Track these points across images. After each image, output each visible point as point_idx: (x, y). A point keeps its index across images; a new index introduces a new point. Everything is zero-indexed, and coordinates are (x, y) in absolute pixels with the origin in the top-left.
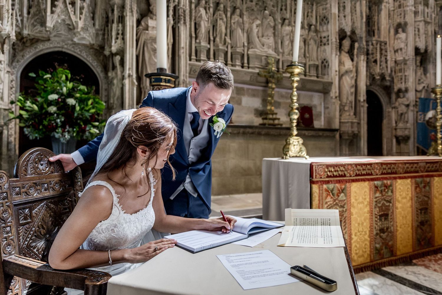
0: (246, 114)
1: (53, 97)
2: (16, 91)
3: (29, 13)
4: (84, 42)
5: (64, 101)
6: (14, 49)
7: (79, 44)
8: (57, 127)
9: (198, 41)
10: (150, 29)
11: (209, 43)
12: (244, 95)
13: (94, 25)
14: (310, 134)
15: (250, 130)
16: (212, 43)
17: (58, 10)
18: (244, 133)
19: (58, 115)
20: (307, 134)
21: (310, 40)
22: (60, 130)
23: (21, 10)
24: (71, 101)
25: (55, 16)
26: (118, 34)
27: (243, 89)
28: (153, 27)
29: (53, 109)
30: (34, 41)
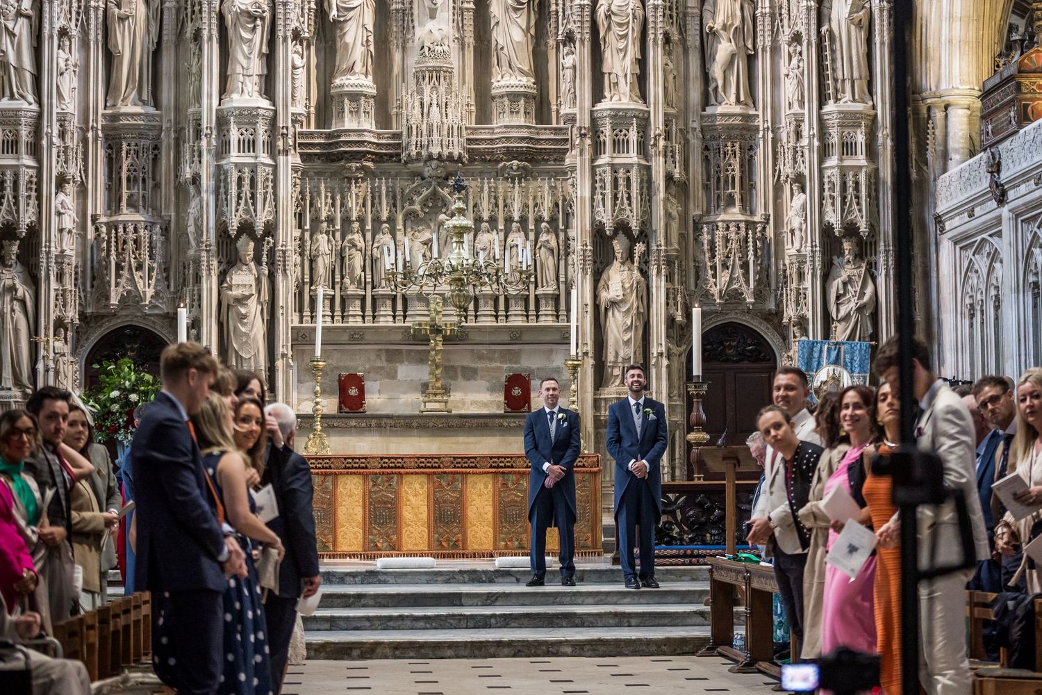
0: (405, 393)
1: (115, 394)
2: (80, 383)
3: (92, 286)
4: (156, 312)
5: (127, 398)
6: (77, 332)
7: (150, 315)
8: (119, 428)
9: (313, 288)
10: (234, 288)
11: (333, 288)
12: (401, 362)
13: (168, 286)
14: (512, 425)
15: (388, 421)
16: (338, 287)
17: (123, 281)
18: (379, 426)
19: (121, 413)
20: (505, 424)
21: (540, 248)
22: (122, 431)
23: (84, 284)
24: (134, 397)
25: (120, 289)
26: (193, 300)
27: (399, 352)
28: (238, 285)
29: (115, 407)
30: (98, 318)
